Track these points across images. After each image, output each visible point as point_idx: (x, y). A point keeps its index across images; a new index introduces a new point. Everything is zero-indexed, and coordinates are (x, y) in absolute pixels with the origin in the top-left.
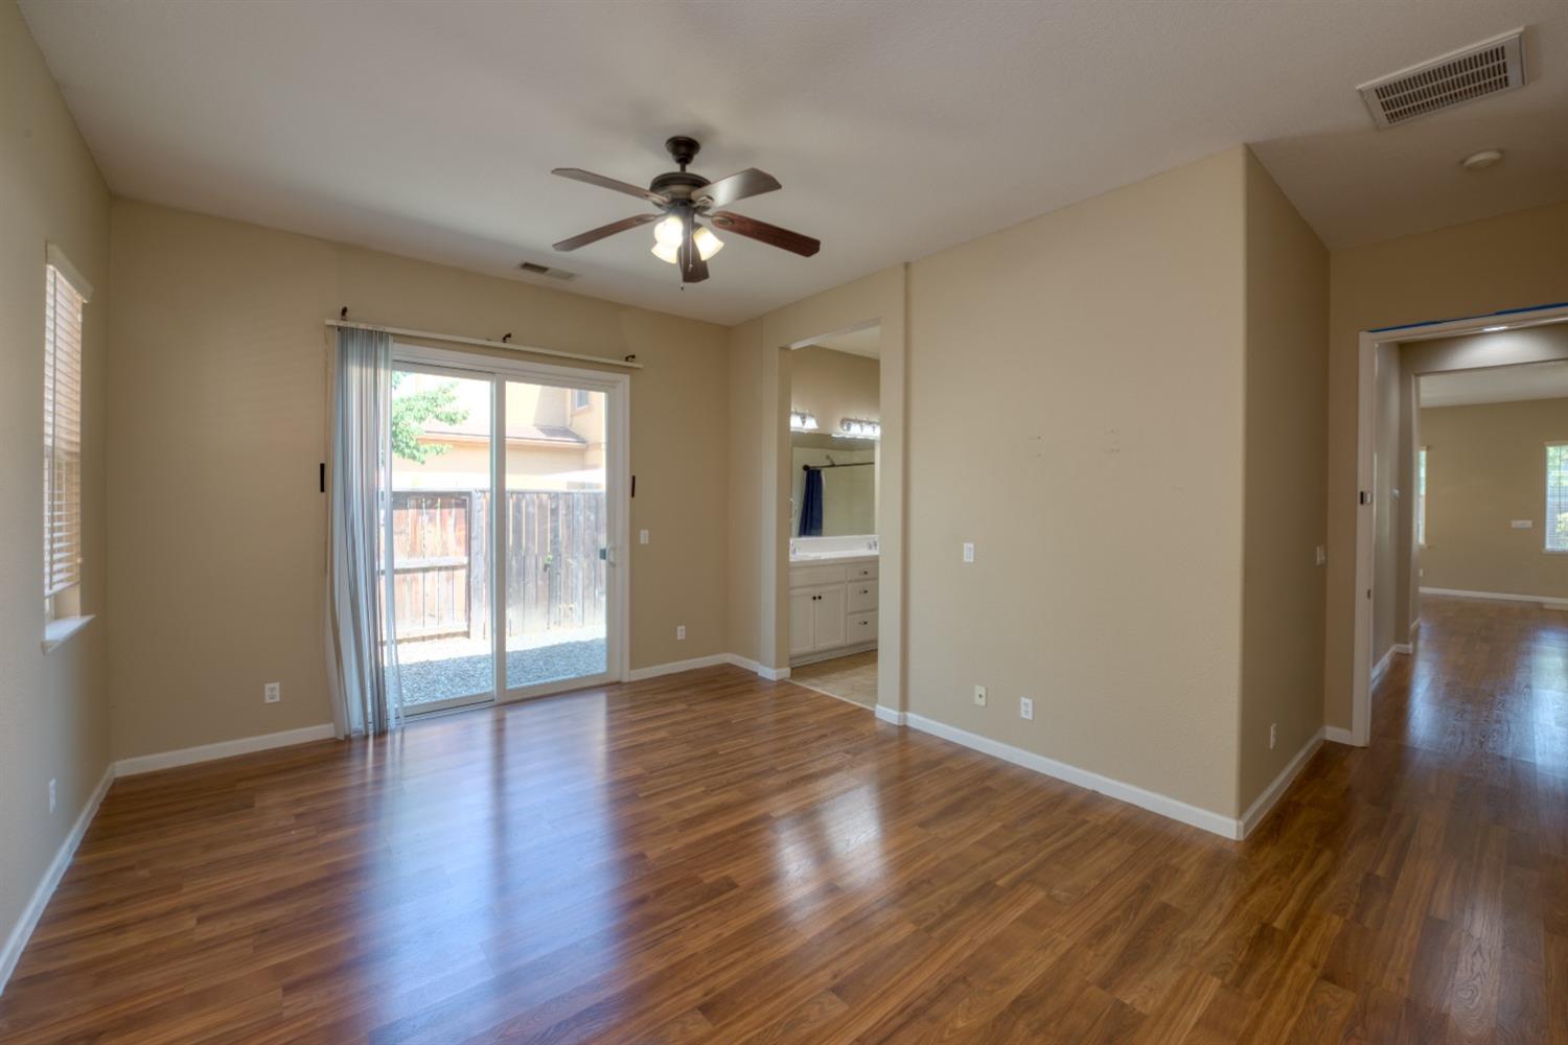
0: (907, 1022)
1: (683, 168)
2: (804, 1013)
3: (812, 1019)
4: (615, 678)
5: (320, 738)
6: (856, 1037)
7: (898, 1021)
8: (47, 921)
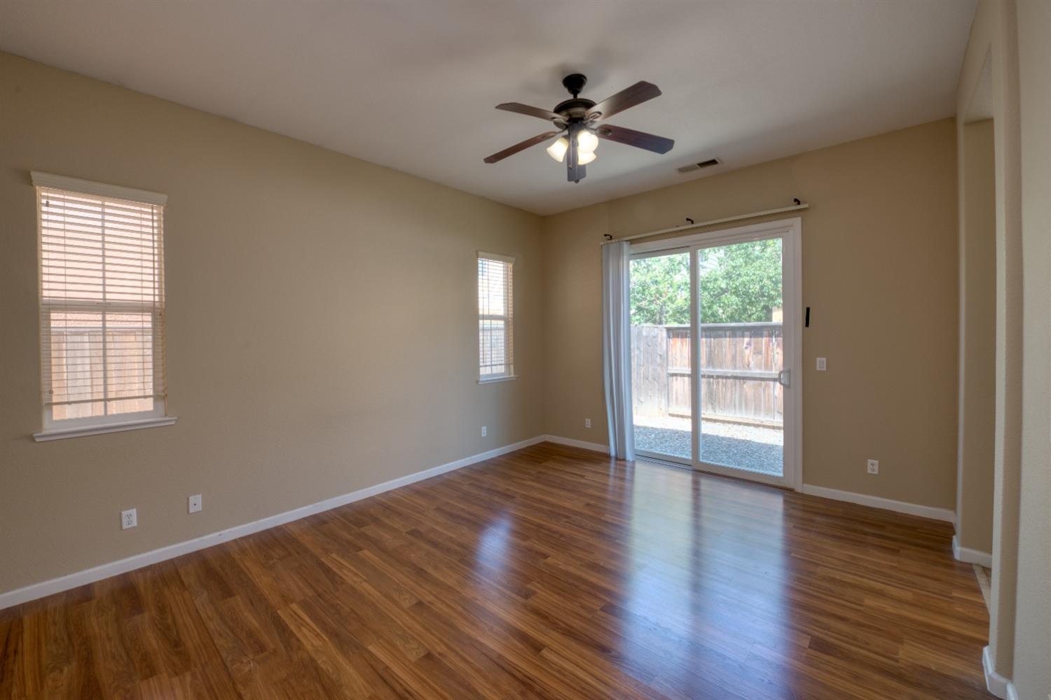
0: (396, 692)
1: (575, 96)
2: (411, 641)
3: (406, 645)
4: (790, 485)
5: (600, 451)
6: (389, 666)
7: (399, 689)
8: (470, 468)
